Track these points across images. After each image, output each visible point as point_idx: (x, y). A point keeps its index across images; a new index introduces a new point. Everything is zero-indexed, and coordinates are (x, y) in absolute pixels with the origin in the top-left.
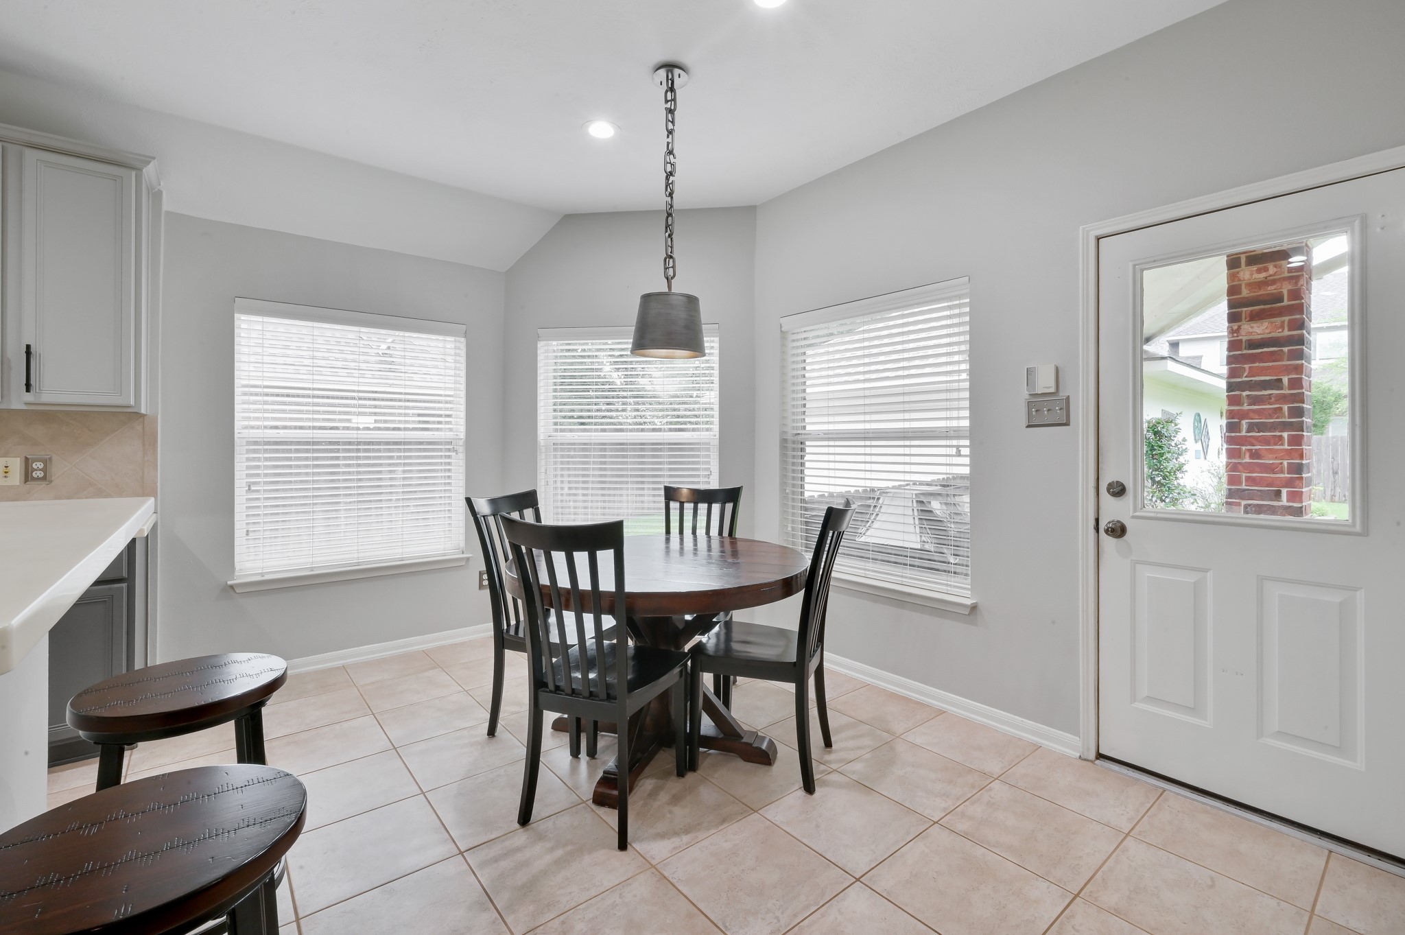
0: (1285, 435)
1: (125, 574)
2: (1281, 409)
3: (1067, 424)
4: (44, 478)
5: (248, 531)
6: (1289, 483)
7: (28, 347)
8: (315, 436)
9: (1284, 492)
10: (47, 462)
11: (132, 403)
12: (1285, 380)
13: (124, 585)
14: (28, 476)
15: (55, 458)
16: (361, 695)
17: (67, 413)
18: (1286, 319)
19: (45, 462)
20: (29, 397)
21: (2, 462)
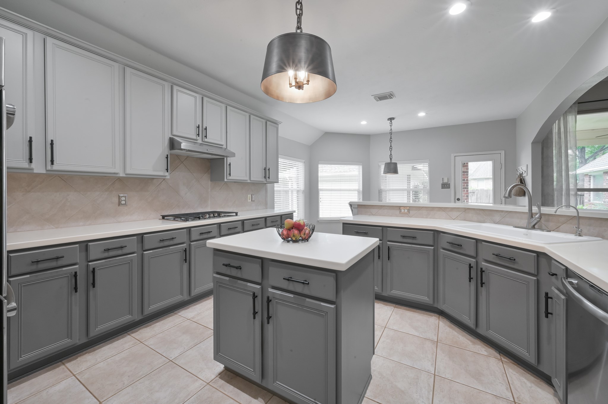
0: (465, 190)
2: (465, 185)
3: (450, 188)
6: (466, 199)
9: (465, 201)
12: (465, 179)
14: (252, 199)
18: (466, 168)
19: (254, 196)
20: (269, 180)
21: (249, 196)
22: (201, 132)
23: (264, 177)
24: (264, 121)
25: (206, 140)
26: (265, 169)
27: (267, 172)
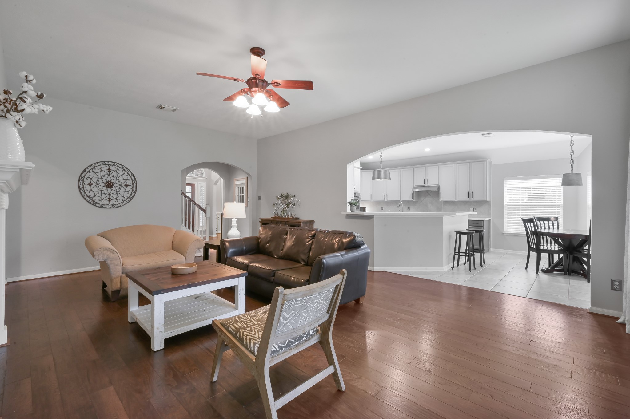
1: (483, 226)
5: (507, 223)
7: (472, 191)
11: (486, 199)
17: (478, 201)
19: (475, 207)
21: (470, 208)
22: (426, 182)
23: (468, 197)
24: (469, 164)
25: (428, 184)
26: (468, 193)
27: (470, 194)
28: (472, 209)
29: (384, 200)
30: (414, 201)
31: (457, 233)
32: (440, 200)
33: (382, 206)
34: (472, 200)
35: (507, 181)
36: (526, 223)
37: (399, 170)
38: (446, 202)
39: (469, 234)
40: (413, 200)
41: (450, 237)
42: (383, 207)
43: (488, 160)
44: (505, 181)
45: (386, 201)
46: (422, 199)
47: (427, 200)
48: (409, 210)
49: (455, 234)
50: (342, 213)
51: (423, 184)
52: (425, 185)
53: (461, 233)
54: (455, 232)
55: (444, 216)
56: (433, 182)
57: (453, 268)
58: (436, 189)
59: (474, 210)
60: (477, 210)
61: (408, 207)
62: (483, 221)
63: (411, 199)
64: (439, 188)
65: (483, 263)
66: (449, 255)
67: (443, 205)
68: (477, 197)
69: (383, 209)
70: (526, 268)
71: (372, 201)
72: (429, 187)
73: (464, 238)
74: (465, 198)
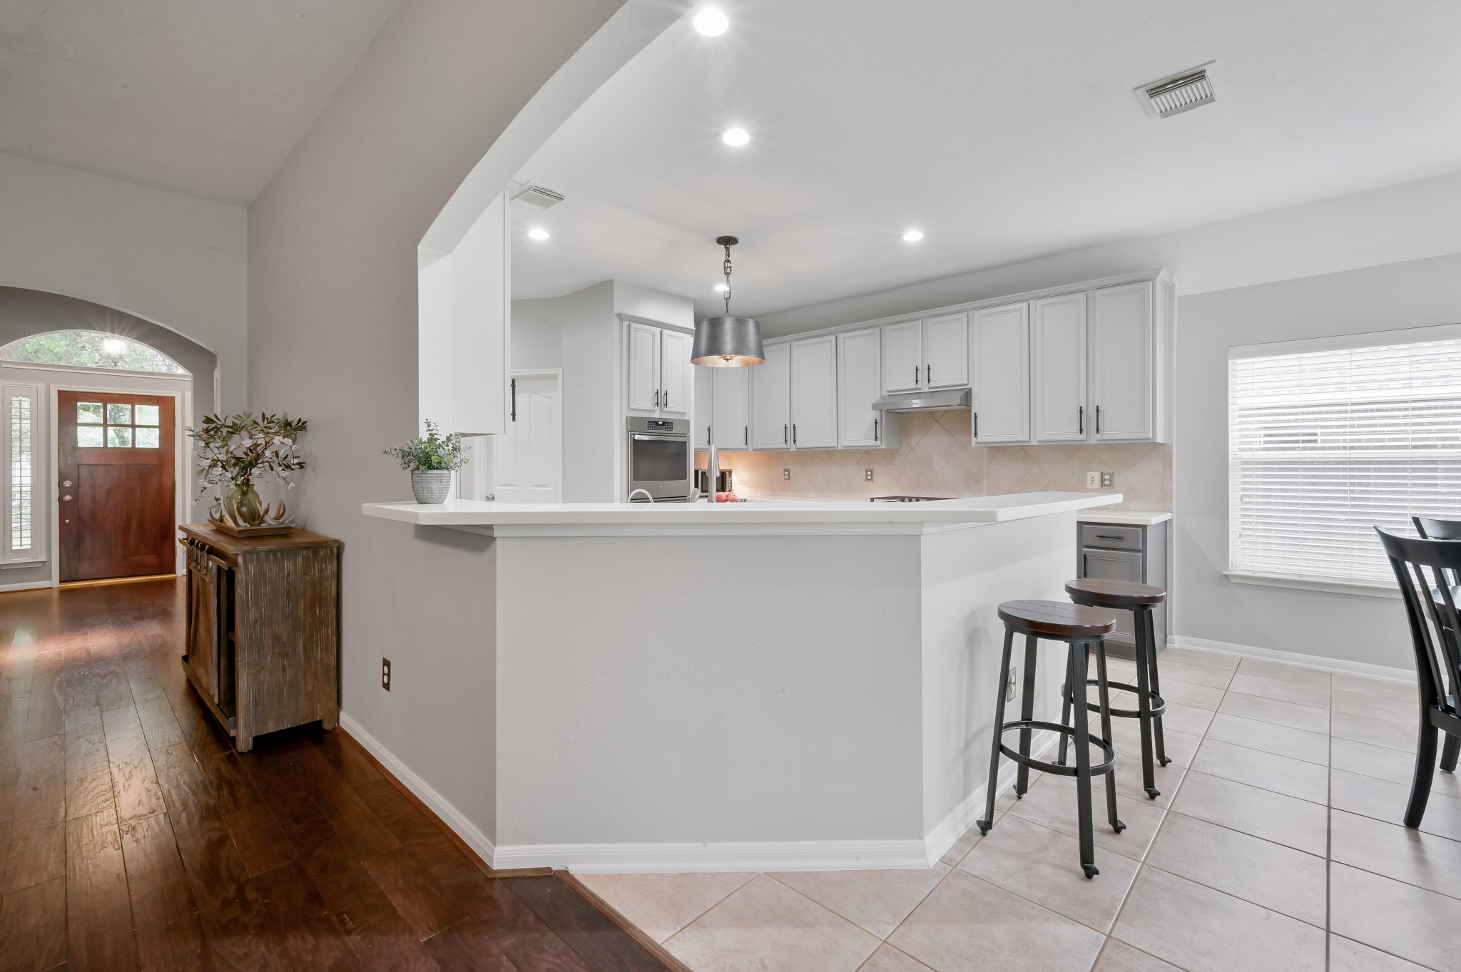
1: (1141, 548)
4: (1110, 485)
5: (1240, 534)
7: (1098, 407)
8: (1302, 456)
10: (1112, 475)
11: (1151, 436)
13: (1140, 554)
14: (1102, 484)
15: (1115, 473)
16: (1331, 696)
17: (1121, 444)
19: (1110, 475)
20: (1098, 436)
21: (1090, 474)
22: (923, 375)
23: (1081, 430)
24: (1082, 296)
25: (932, 384)
26: (1081, 411)
27: (1089, 418)
28: (1097, 476)
29: (785, 446)
30: (883, 447)
31: (1013, 623)
32: (973, 444)
33: (787, 468)
34: (1094, 439)
35: (1239, 361)
36: (1409, 565)
37: (833, 338)
38: (999, 451)
39: (1085, 637)
40: (878, 443)
41: (973, 638)
42: (788, 471)
43: (1162, 276)
44: (1230, 362)
45: (793, 449)
46: (914, 441)
47: (930, 443)
48: (871, 479)
49: (1000, 628)
50: (364, 512)
51: (914, 386)
52: (919, 385)
53: (1037, 630)
54: (1003, 615)
55: (924, 529)
56: (947, 375)
57: (985, 826)
58: (955, 401)
59: (1102, 481)
60: (1116, 480)
61: (867, 471)
62: (1144, 527)
63: (872, 442)
64: (967, 396)
65: (1156, 761)
66: (968, 744)
67: (985, 462)
68: (1114, 430)
69: (789, 479)
70: (1413, 819)
71: (751, 450)
72: (934, 393)
73: (1054, 654)
74: (1066, 431)
